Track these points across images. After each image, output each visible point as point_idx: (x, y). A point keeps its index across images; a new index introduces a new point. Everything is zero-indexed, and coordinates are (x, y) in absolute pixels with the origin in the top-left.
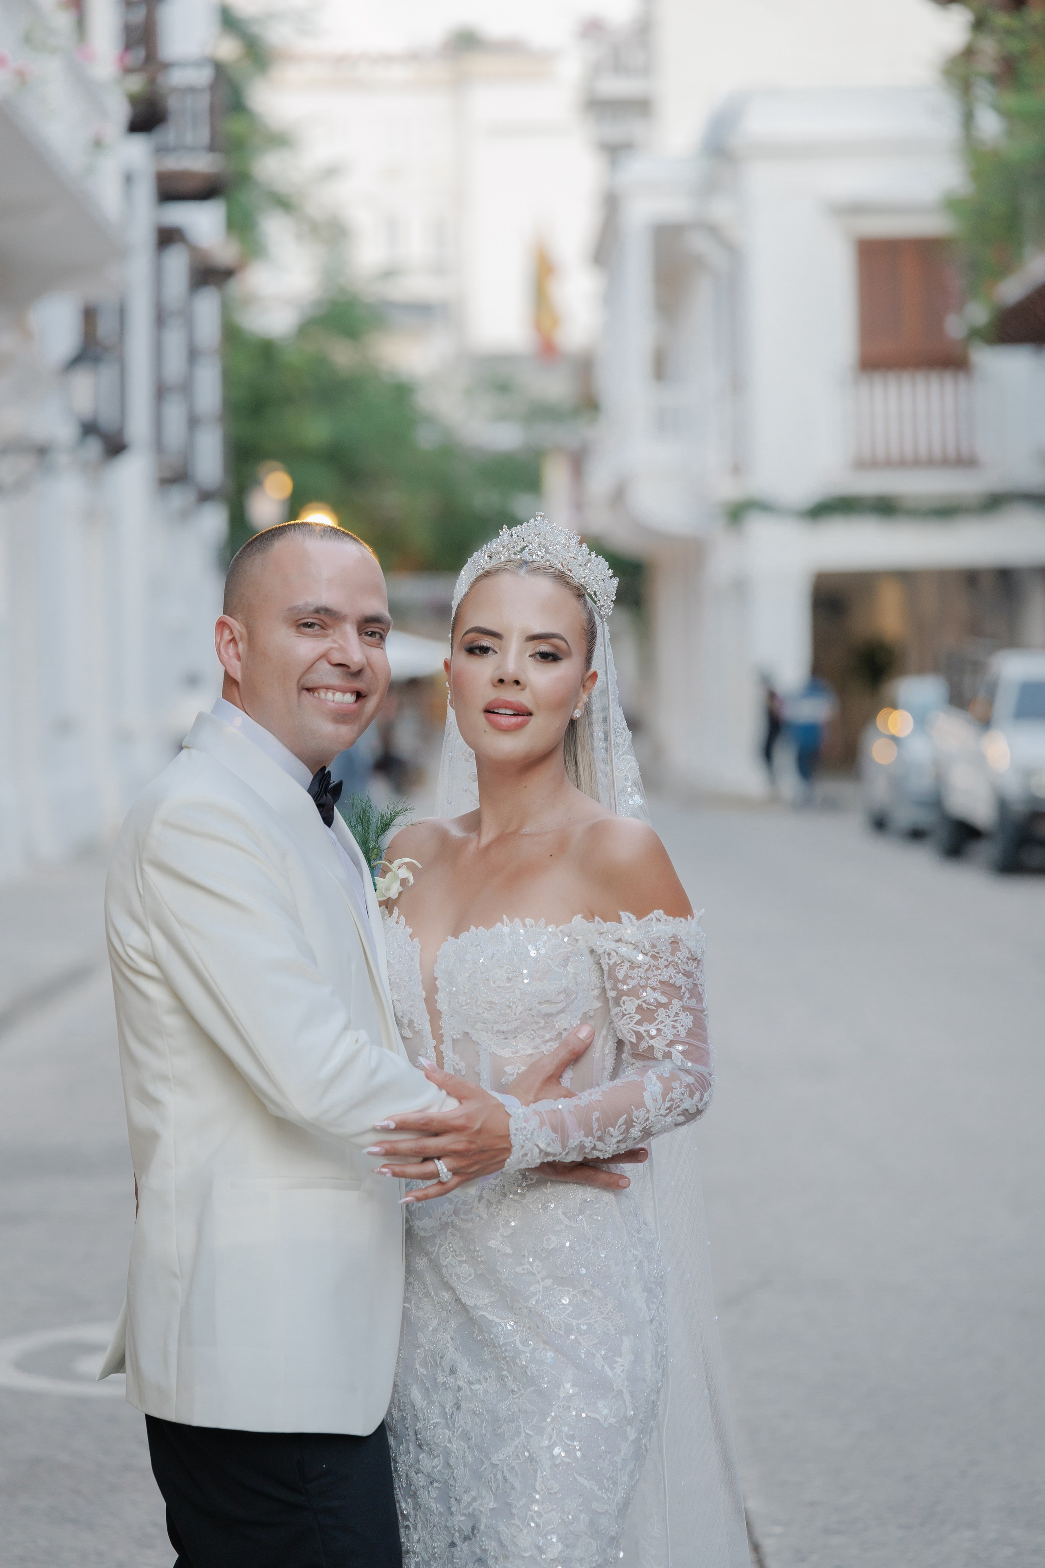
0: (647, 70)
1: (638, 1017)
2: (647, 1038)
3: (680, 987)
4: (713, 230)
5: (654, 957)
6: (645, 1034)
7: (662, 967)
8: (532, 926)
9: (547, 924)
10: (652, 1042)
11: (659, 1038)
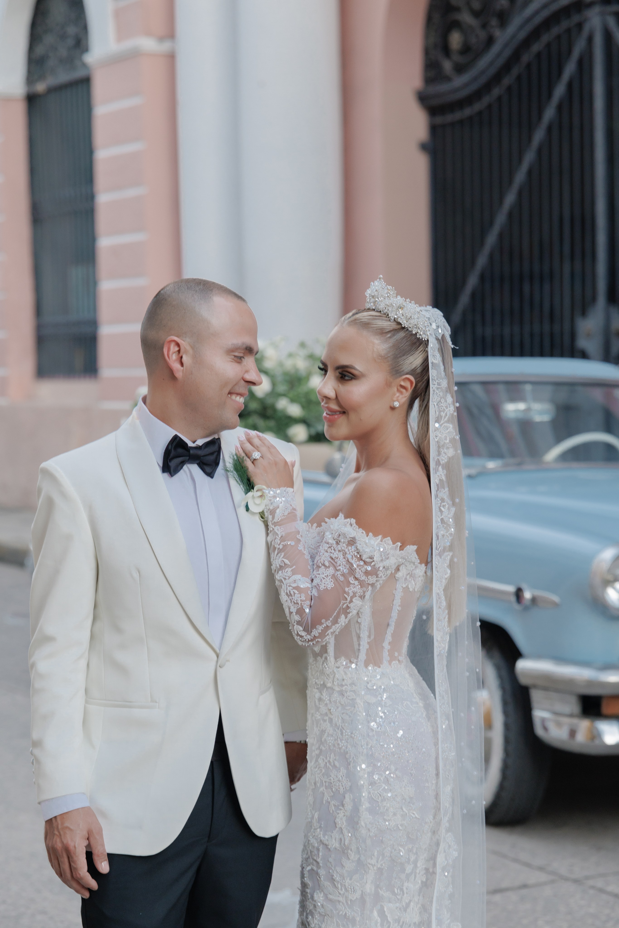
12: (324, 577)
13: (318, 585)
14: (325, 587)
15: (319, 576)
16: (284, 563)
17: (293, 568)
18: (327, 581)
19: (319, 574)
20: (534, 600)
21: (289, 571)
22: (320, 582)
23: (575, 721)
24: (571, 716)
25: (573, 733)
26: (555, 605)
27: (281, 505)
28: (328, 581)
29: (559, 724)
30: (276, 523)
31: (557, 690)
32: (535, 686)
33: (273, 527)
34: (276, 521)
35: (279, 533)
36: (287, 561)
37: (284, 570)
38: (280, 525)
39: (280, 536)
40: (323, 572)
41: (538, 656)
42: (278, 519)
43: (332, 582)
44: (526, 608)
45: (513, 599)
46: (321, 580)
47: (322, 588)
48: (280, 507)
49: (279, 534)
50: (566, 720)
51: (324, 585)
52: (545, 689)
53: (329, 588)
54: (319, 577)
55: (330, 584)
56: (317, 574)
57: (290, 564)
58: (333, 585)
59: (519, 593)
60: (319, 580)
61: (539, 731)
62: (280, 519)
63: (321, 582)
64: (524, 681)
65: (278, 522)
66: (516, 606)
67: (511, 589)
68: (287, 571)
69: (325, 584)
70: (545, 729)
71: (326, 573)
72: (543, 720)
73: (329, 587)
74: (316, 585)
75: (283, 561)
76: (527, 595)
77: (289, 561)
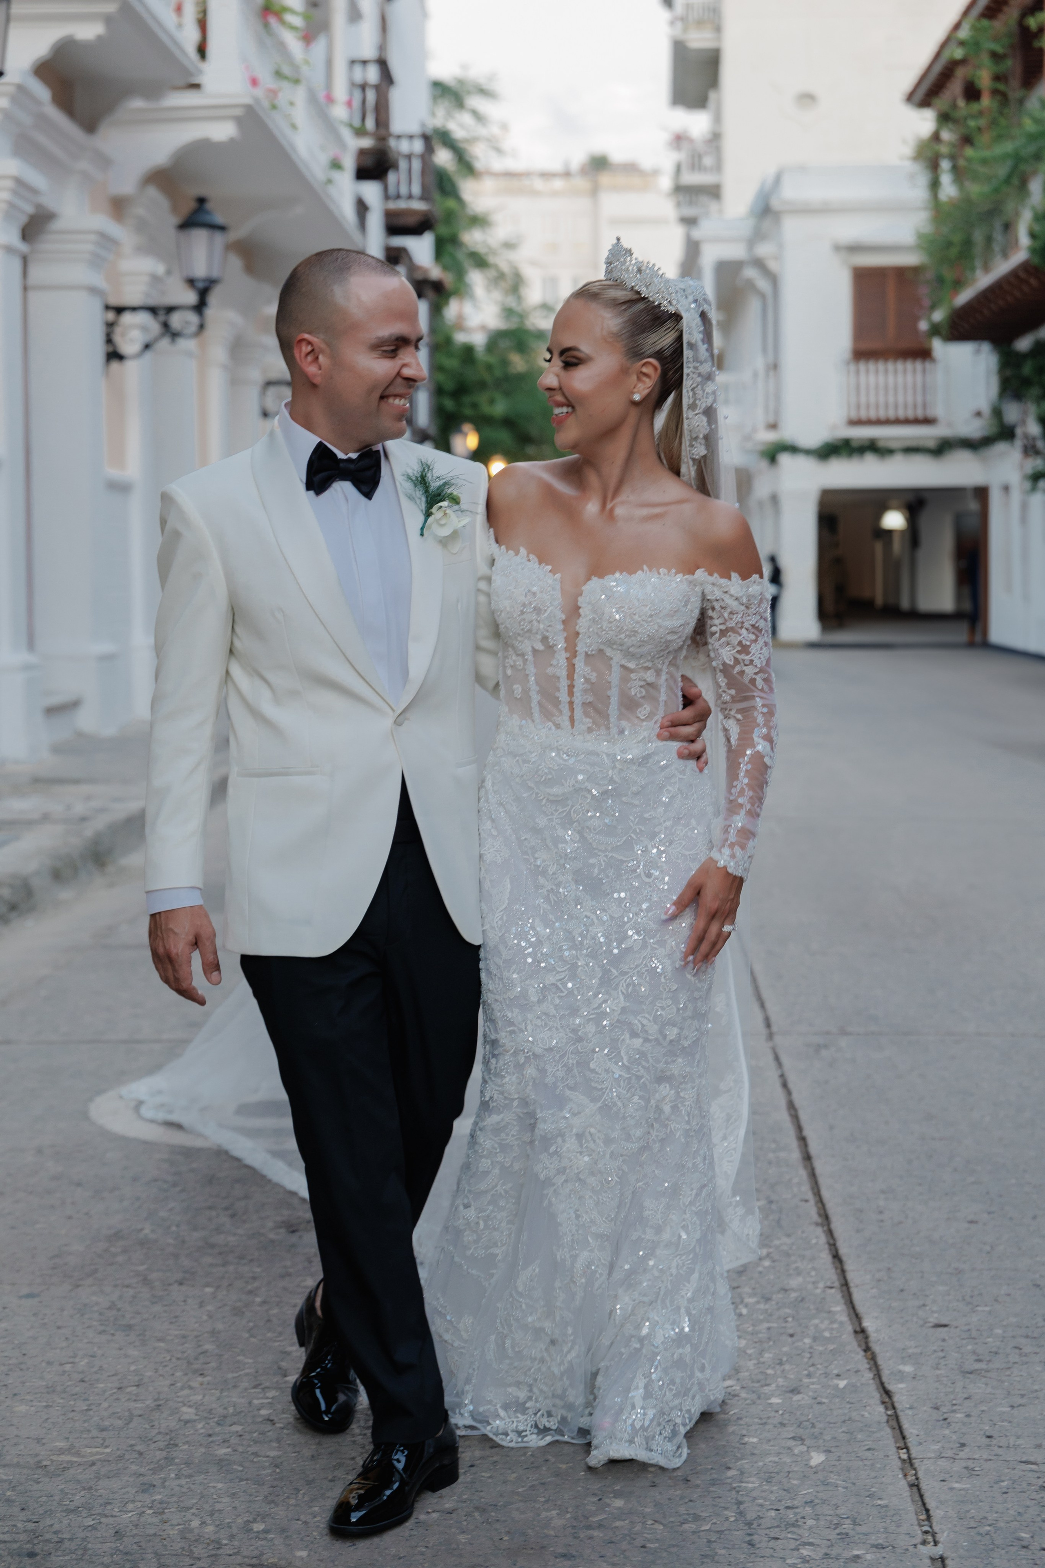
0: (718, 167)
1: (739, 648)
2: (742, 664)
3: (762, 629)
4: (759, 264)
5: (747, 607)
6: (741, 661)
7: (751, 614)
8: (665, 575)
9: (676, 573)
10: (745, 668)
11: (751, 666)
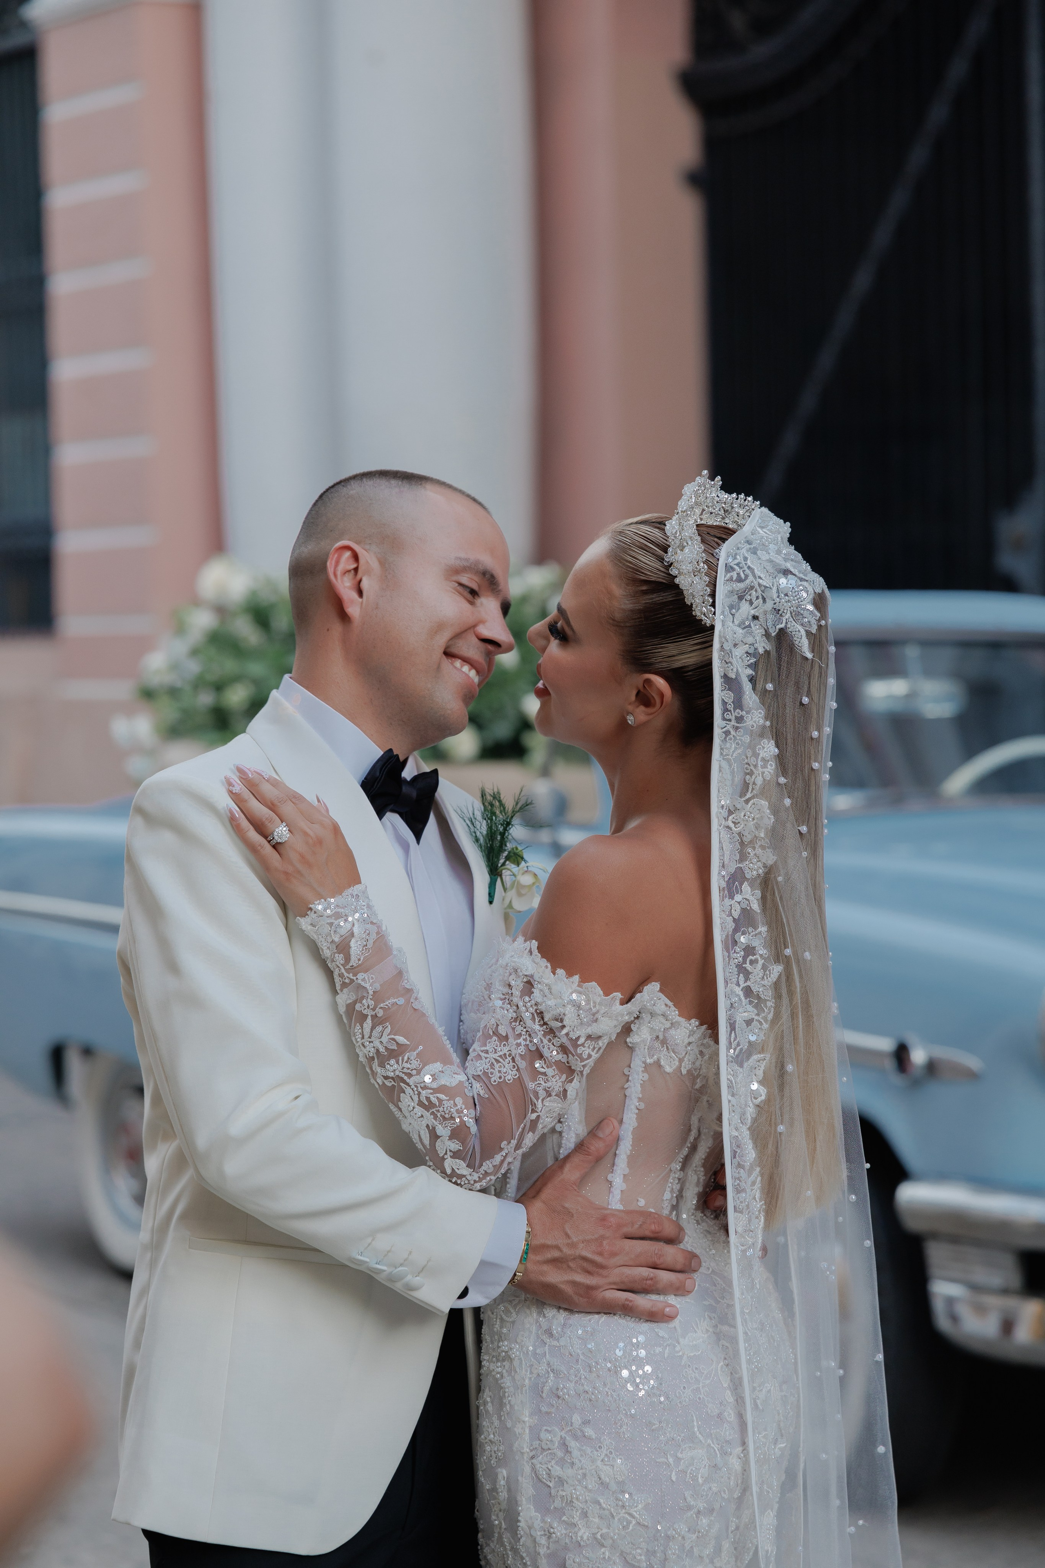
12: (498, 1058)
13: (485, 1073)
14: (500, 1078)
15: (486, 1055)
16: (397, 1043)
17: (420, 1049)
18: (504, 1066)
19: (487, 1052)
20: (932, 1067)
21: (412, 1058)
22: (490, 1067)
23: (1011, 1302)
24: (1005, 1291)
25: (1008, 1326)
26: (972, 1076)
27: (356, 930)
28: (506, 1066)
29: (980, 1310)
30: (355, 968)
31: (977, 1243)
32: (935, 1236)
33: (351, 976)
34: (355, 965)
35: (367, 985)
36: (401, 1039)
37: (401, 1058)
38: (366, 971)
39: (371, 992)
40: (496, 1048)
41: (941, 1176)
42: (359, 960)
43: (515, 1069)
44: (916, 1084)
45: (889, 1065)
46: (492, 1064)
47: (495, 1081)
48: (355, 934)
49: (368, 988)
50: (994, 1302)
51: (499, 1075)
52: (954, 1240)
53: (509, 1080)
54: (486, 1058)
55: (510, 1071)
56: (482, 1051)
57: (408, 1043)
58: (516, 1075)
59: (901, 1054)
60: (488, 1066)
61: (943, 1323)
62: (362, 959)
63: (492, 1068)
64: (912, 1224)
65: (359, 966)
66: (896, 1079)
67: (885, 1044)
68: (409, 1058)
69: (500, 1072)
70: (954, 1318)
71: (501, 1050)
72: (950, 1301)
73: (509, 1078)
74: (480, 1073)
75: (394, 1040)
76: (918, 1056)
77: (405, 1038)
